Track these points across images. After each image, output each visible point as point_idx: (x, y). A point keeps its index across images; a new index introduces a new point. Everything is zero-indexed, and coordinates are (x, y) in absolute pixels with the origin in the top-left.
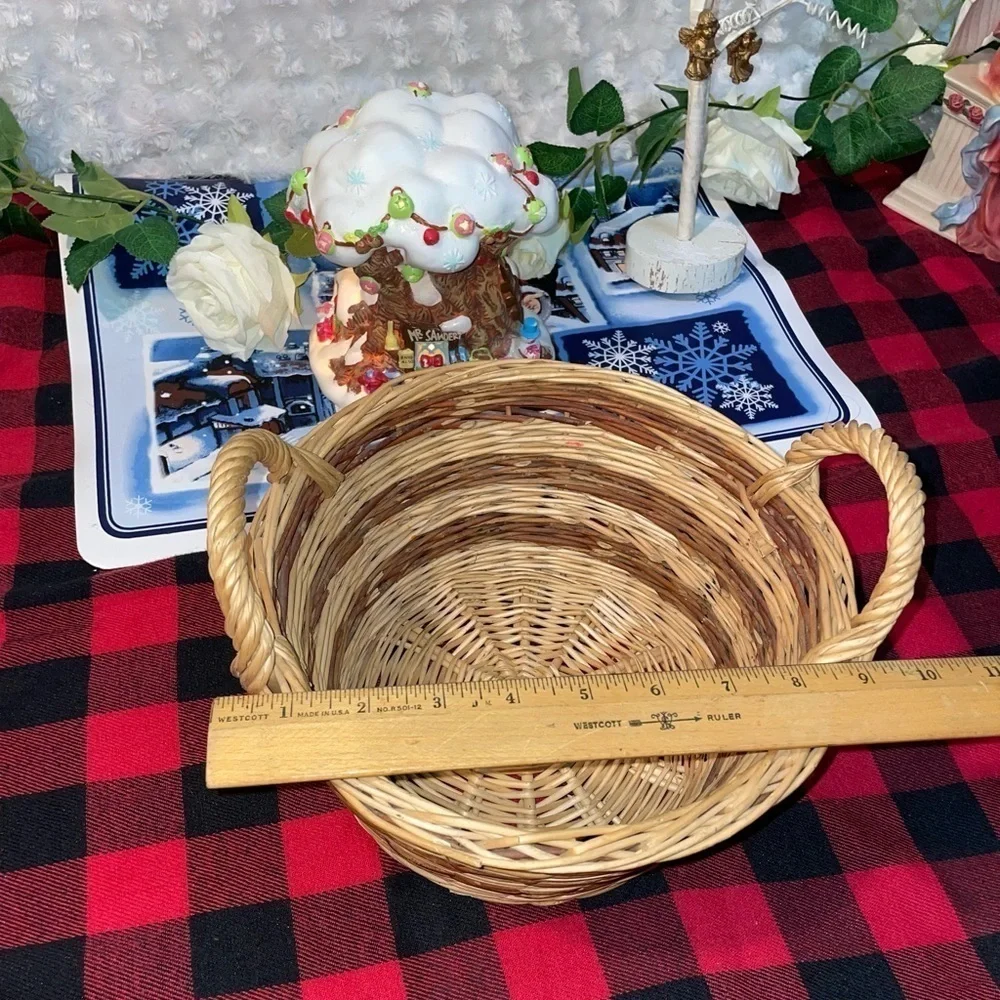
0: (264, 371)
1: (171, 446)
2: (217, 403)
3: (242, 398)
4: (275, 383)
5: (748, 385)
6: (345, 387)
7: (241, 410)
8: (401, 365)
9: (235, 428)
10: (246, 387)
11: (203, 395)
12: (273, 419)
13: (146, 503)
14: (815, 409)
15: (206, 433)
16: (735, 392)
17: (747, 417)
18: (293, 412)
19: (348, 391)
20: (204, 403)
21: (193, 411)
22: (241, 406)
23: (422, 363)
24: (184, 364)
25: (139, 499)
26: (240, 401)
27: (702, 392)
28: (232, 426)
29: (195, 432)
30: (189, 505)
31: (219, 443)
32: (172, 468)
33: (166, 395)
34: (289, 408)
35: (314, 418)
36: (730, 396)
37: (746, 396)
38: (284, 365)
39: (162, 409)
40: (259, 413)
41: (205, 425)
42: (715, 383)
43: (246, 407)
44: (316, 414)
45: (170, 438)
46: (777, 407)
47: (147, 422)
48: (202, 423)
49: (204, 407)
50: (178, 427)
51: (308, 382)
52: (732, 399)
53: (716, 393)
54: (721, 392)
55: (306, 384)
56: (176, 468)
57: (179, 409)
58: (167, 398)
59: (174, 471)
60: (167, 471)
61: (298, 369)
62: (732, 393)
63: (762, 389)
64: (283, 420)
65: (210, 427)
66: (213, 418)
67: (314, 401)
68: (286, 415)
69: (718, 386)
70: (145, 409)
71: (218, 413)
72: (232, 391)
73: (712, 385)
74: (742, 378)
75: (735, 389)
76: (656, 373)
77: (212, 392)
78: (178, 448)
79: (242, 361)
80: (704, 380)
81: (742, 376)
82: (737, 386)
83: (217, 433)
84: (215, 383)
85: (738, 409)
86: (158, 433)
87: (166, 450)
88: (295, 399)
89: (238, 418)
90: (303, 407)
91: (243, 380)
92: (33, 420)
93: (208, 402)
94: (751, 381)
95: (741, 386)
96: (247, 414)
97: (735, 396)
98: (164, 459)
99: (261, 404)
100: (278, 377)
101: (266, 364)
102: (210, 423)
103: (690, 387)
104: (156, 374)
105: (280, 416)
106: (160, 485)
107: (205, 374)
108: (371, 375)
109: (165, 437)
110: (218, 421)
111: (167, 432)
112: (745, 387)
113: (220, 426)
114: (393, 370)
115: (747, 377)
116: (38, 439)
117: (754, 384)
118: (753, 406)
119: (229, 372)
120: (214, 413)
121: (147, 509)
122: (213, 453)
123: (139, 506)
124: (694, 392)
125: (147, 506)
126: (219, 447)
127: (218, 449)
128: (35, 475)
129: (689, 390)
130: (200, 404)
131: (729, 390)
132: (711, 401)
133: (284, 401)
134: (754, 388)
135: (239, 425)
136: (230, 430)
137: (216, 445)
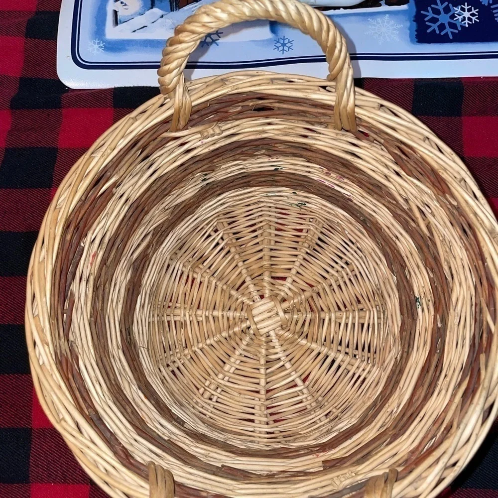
13: (101, 45)
25: (97, 42)
30: (127, 50)
31: (153, 5)
56: (122, 21)
59: (121, 23)
78: (126, 5)
98: (116, 12)
103: (491, 2)
106: (112, 33)
121: (101, 50)
122: (147, 13)
123: (96, 46)
124: (492, 7)
125: (101, 47)
126: (152, 8)
127: (151, 10)
128: (37, 13)
129: (489, 4)
137: (150, 6)
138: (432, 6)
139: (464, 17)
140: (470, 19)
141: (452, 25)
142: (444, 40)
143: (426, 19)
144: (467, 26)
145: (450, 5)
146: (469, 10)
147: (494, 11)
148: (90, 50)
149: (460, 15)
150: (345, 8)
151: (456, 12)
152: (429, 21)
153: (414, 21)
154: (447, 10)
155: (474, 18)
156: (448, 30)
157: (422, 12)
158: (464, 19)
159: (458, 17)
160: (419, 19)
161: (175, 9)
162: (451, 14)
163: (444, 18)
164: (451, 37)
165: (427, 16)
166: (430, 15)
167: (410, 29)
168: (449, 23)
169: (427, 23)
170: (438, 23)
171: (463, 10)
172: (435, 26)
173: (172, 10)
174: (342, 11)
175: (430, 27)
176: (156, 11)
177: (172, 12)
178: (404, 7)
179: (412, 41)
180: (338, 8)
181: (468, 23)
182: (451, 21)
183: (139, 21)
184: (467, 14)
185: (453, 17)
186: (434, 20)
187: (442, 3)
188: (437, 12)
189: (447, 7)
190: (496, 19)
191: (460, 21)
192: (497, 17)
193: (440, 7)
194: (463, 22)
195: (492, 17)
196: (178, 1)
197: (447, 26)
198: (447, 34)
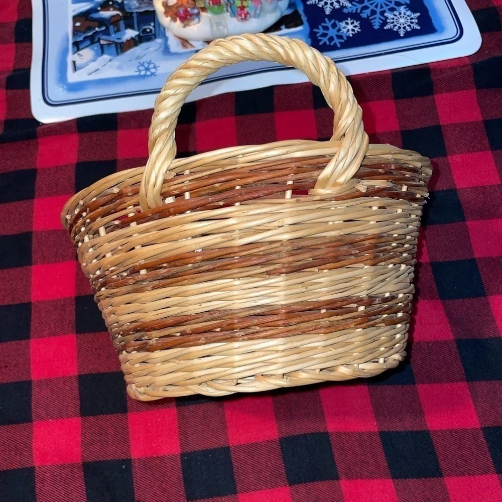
0: (129, 8)
1: (79, 54)
2: (103, 28)
3: (116, 25)
4: (135, 15)
5: (405, 14)
6: (169, 18)
7: (115, 32)
8: (198, 5)
10: (119, 19)
11: (96, 24)
12: (132, 38)
13: (65, 87)
14: (443, 29)
15: (96, 47)
16: (395, 18)
17: (399, 35)
18: (143, 33)
19: (171, 21)
20: (97, 29)
21: (91, 34)
22: (116, 30)
23: (209, 3)
24: (88, 5)
25: (61, 86)
26: (115, 27)
27: (375, 18)
28: (111, 43)
29: (91, 46)
30: (85, 89)
31: (103, 53)
32: (78, 68)
33: (78, 24)
34: (141, 30)
35: (153, 37)
36: (392, 21)
37: (402, 21)
38: (140, 4)
39: (75, 33)
40: (125, 34)
41: (96, 42)
42: (384, 11)
43: (118, 30)
44: (155, 35)
45: (78, 50)
46: (419, 28)
47: (68, 40)
49: (97, 31)
50: (83, 43)
51: (152, 15)
52: (393, 22)
53: (384, 19)
54: (387, 18)
55: (150, 16)
56: (80, 67)
57: (84, 32)
58: (78, 26)
60: (75, 69)
61: (147, 6)
62: (393, 19)
63: (413, 16)
64: (137, 39)
65: (98, 44)
66: (101, 37)
67: (154, 27)
68: (138, 36)
69: (386, 14)
70: (67, 32)
71: (104, 34)
72: (112, 21)
73: (382, 13)
74: (402, 9)
75: (396, 16)
76: (350, 5)
77: (102, 22)
78: (81, 56)
79: (118, 2)
80: (378, 10)
81: (402, 7)
82: (397, 14)
83: (102, 47)
84: (104, 16)
85: (395, 30)
86: (73, 47)
87: (76, 57)
88: (145, 25)
89: (113, 37)
90: (148, 30)
91: (118, 15)
92: (13, 40)
93: (99, 28)
94: (407, 11)
95: (400, 14)
96: (118, 35)
97: (395, 21)
98: (74, 62)
99: (126, 28)
100: (137, 12)
101: (131, 4)
102: (99, 41)
103: (369, 15)
104: (74, 11)
105: (136, 36)
106: (73, 77)
107: (98, 11)
108: (181, 12)
109: (76, 49)
110: (103, 40)
111: (77, 46)
112: (403, 15)
113: (104, 43)
114: (194, 8)
115: (405, 8)
116: (16, 51)
117: (409, 13)
118: (404, 28)
119: (112, 9)
120: (102, 35)
121: (65, 91)
122: (99, 59)
123: (61, 89)
124: (370, 18)
125: (64, 89)
126: (102, 55)
127: (102, 57)
128: (14, 71)
129: (368, 17)
130: (94, 29)
131: (393, 16)
132: (379, 24)
133: (138, 26)
134: (408, 16)
135: (113, 41)
136: (108, 45)
138: (322, 24)
140: (353, 30)
141: (340, 37)
142: (333, 48)
143: (318, 35)
144: (351, 35)
145: (337, 22)
146: (352, 23)
147: (372, 21)
148: (57, 92)
149: (344, 28)
151: (341, 27)
152: (321, 36)
153: (308, 38)
154: (334, 26)
155: (356, 29)
156: (337, 41)
157: (314, 30)
158: (348, 30)
159: (344, 30)
160: (313, 36)
161: (120, 54)
162: (337, 28)
163: (332, 32)
164: (339, 46)
166: (321, 31)
168: (337, 36)
169: (319, 38)
170: (328, 37)
171: (347, 24)
172: (325, 40)
173: (118, 54)
175: (321, 40)
176: (106, 57)
177: (118, 56)
178: (300, 28)
182: (338, 34)
183: (93, 66)
184: (350, 27)
185: (339, 30)
186: (324, 35)
187: (330, 21)
188: (326, 28)
189: (335, 23)
190: (374, 27)
191: (345, 32)
192: (375, 25)
193: (329, 24)
194: (348, 34)
195: (371, 25)
196: (122, 48)
197: (335, 37)
198: (335, 44)
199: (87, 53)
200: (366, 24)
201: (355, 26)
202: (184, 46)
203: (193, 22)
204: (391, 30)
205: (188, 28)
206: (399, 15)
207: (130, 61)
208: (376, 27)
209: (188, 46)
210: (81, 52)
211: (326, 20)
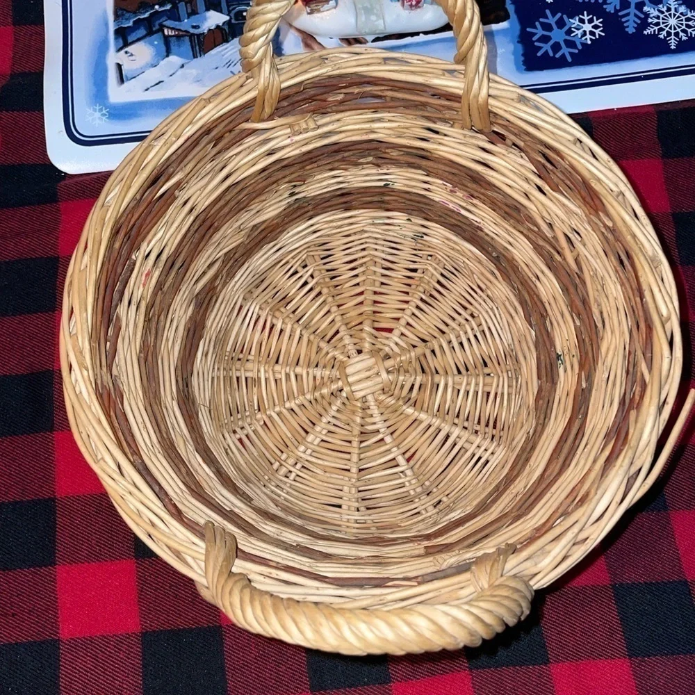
1: (126, 52)
2: (168, 7)
3: (190, 2)
5: (676, 10)
7: (189, 15)
9: (183, 36)
12: (218, 27)
13: (104, 112)
15: (157, 40)
16: (662, 16)
17: (668, 46)
18: (236, 20)
20: (157, 7)
21: (147, 15)
22: (189, 11)
25: (98, 108)
26: (189, 6)
27: (628, 14)
28: (181, 33)
29: (148, 39)
30: (140, 116)
31: (168, 52)
32: (126, 76)
34: (232, 14)
36: (656, 21)
37: (672, 21)
39: (120, 12)
40: (205, 19)
41: (157, 32)
42: (643, 4)
43: (194, 12)
45: (126, 44)
47: (106, 25)
48: (154, 29)
49: (157, 11)
50: (133, 32)
52: (657, 24)
53: (643, 16)
54: (647, 15)
56: (130, 76)
57: (135, 13)
59: (127, 80)
60: (122, 80)
62: (658, 17)
63: (689, 15)
64: (226, 28)
65: (160, 34)
66: (164, 23)
68: (228, 23)
69: (646, 9)
70: (105, 12)
71: (169, 18)
73: (640, 6)
74: (673, 2)
75: (662, 13)
78: (132, 55)
82: (664, 9)
83: (167, 40)
85: (661, 36)
86: (116, 38)
87: (121, 57)
88: (239, 5)
89: (186, 24)
90: (245, 14)
92: (10, 20)
93: (161, 6)
94: (680, 5)
95: (669, 9)
96: (194, 20)
97: (661, 21)
98: (119, 66)
99: (208, 9)
102: (161, 30)
103: (618, 8)
105: (224, 24)
106: (118, 94)
109: (121, 43)
110: (168, 28)
111: (124, 39)
112: (673, 12)
113: (170, 33)
116: (16, 40)
117: (682, 9)
118: (677, 34)
120: (165, 18)
121: (104, 118)
122: (162, 63)
123: (98, 114)
124: (620, 14)
125: (104, 115)
126: (167, 56)
127: (167, 59)
128: (13, 76)
129: (617, 11)
130: (153, 8)
131: (656, 13)
132: (636, 26)
133: (228, 6)
134: (682, 14)
135: (186, 31)
136: (178, 37)
137: (165, 54)
138: (541, 20)
139: (585, 32)
140: (592, 33)
141: (570, 44)
142: (561, 63)
143: (534, 39)
144: (589, 42)
145: (565, 17)
146: (591, 21)
147: (623, 20)
149: (578, 29)
150: (426, 33)
151: (573, 26)
152: (538, 40)
153: (518, 42)
154: (561, 24)
155: (597, 32)
156: (565, 50)
157: (528, 29)
158: (584, 33)
159: (577, 32)
160: (525, 39)
161: (198, 55)
162: (566, 28)
163: (558, 35)
164: (569, 60)
165: (535, 34)
166: (540, 32)
167: (514, 53)
168: (566, 41)
169: (536, 44)
170: (551, 43)
171: (582, 21)
172: (546, 47)
173: (195, 56)
174: (422, 38)
175: (540, 48)
176: (174, 59)
177: (195, 59)
178: (504, 25)
179: (518, 69)
180: (417, 34)
181: (591, 39)
182: (568, 38)
183: (152, 75)
184: (588, 27)
185: (569, 32)
186: (545, 39)
187: (554, 15)
188: (547, 27)
189: (561, 19)
190: (627, 29)
191: (580, 36)
192: (628, 27)
193: (552, 20)
194: (584, 38)
195: (621, 27)
196: (202, 44)
197: (563, 44)
198: (563, 55)
199: (142, 51)
200: (612, 23)
201: (596, 27)
202: (307, 45)
203: (326, 7)
204: (654, 36)
205: (316, 15)
206: (667, 11)
207: (217, 68)
208: (631, 30)
209: (316, 46)
210: (129, 49)
211: (548, 12)
